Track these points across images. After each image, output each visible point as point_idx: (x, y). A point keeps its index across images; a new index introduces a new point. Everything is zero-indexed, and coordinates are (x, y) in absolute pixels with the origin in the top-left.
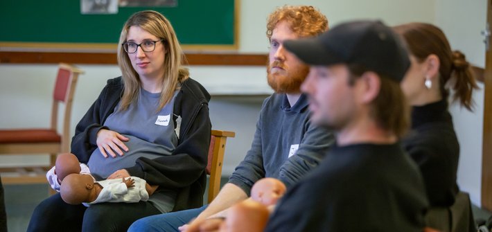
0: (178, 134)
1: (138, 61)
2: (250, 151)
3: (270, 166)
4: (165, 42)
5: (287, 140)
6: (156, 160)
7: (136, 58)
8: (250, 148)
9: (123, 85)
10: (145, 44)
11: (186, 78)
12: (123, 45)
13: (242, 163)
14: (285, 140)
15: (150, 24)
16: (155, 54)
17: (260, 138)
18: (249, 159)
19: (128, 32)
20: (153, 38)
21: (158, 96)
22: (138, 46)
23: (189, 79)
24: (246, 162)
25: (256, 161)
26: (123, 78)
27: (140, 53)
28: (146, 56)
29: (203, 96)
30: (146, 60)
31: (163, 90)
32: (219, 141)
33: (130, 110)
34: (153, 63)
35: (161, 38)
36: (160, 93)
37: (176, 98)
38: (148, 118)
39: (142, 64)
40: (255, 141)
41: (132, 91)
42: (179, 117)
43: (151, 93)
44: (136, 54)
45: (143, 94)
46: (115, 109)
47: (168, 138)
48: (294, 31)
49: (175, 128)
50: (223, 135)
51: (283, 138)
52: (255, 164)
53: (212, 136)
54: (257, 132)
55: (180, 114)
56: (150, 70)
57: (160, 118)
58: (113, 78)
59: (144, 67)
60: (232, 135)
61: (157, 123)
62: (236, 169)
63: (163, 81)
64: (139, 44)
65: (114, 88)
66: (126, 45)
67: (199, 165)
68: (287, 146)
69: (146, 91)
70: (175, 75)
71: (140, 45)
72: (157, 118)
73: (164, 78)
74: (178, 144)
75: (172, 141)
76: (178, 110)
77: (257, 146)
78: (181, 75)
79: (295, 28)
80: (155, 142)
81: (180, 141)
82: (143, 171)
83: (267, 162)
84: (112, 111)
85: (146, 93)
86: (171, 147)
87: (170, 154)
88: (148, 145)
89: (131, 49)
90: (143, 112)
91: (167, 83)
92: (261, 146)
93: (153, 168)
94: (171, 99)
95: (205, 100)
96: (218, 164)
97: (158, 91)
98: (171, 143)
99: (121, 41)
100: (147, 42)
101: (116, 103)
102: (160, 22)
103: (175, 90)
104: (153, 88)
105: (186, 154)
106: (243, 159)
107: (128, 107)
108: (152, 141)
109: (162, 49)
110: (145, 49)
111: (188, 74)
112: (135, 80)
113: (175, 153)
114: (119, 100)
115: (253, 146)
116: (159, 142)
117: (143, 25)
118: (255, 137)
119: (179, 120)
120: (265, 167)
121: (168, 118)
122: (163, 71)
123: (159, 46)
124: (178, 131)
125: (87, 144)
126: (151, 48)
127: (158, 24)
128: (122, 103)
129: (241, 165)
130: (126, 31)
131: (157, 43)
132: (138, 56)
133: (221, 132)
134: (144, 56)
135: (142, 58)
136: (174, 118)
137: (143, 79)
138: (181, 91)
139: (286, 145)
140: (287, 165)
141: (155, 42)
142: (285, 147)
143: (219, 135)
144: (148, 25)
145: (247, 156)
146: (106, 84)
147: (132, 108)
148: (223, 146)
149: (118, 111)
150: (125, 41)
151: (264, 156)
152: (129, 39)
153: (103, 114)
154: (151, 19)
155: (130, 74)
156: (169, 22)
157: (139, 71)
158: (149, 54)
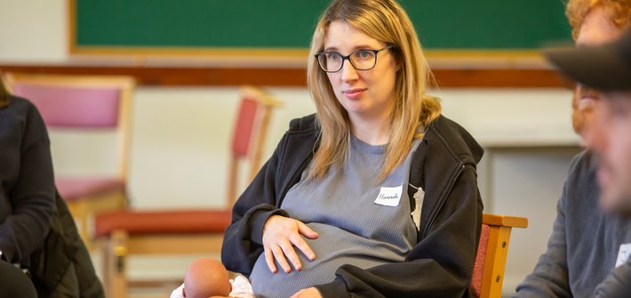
0: (417, 221)
1: (346, 87)
2: (544, 256)
3: (582, 285)
4: (396, 51)
5: (613, 237)
6: (374, 271)
7: (341, 81)
8: (544, 249)
9: (319, 129)
10: (358, 55)
11: (434, 115)
12: (316, 56)
13: (529, 278)
14: (610, 237)
15: (368, 17)
16: (377, 74)
17: (564, 230)
18: (541, 270)
19: (326, 32)
20: (373, 44)
21: (382, 151)
22: (344, 58)
23: (441, 117)
24: (537, 276)
25: (557, 275)
26: (319, 117)
27: (348, 71)
28: (360, 77)
29: (468, 150)
30: (359, 86)
31: (391, 137)
32: (496, 236)
33: (330, 178)
34: (373, 89)
35: (388, 44)
36: (387, 145)
37: (416, 155)
38: (363, 192)
39: (353, 92)
40: (554, 237)
41: (335, 139)
42: (420, 189)
43: (369, 145)
44: (341, 75)
45: (354, 147)
46: (303, 175)
47: (398, 229)
48: (618, 26)
49: (412, 210)
50: (504, 223)
51: (607, 232)
52: (553, 281)
53: (484, 226)
54: (558, 219)
55: (422, 184)
56: (367, 102)
57: (385, 191)
58: (301, 116)
59: (356, 99)
60: (523, 223)
61: (378, 201)
62: (518, 289)
63: (392, 123)
64: (346, 55)
65: (302, 135)
66: (323, 55)
67: (456, 281)
68: (614, 246)
69: (359, 141)
70: (414, 110)
71: (348, 58)
72: (378, 192)
73: (393, 117)
74: (418, 241)
75: (406, 235)
76: (418, 177)
77: (557, 246)
78: (426, 111)
79: (618, 21)
80: (374, 237)
81: (420, 235)
82: (349, 291)
83: (577, 276)
84: (297, 179)
85: (358, 145)
86: (404, 246)
87: (403, 259)
88: (360, 243)
89: (332, 65)
90: (354, 179)
91: (400, 125)
92: (565, 246)
93: (368, 287)
94: (405, 157)
95: (471, 159)
96: (494, 278)
97: (383, 142)
98: (404, 238)
99: (314, 49)
100: (362, 52)
101: (305, 164)
102: (387, 12)
103: (414, 139)
104: (372, 135)
105: (431, 260)
106: (531, 271)
107: (327, 170)
108: (369, 235)
109: (391, 63)
110: (358, 65)
111: (437, 108)
112: (340, 120)
113: (411, 257)
114: (311, 157)
115: (550, 245)
116: (381, 236)
117: (353, 19)
118: (556, 228)
119: (420, 195)
120: (573, 287)
121: (398, 191)
122: (393, 104)
123: (385, 58)
124: (417, 215)
125: (248, 242)
126: (367, 63)
127: (382, 17)
128: (317, 163)
129: (527, 283)
130: (322, 30)
131: (379, 54)
132: (343, 78)
133: (499, 219)
134: (356, 77)
135: (352, 82)
136: (411, 192)
137: (354, 118)
138: (425, 141)
139: (611, 244)
140: (608, 283)
141: (376, 52)
142: (610, 249)
143: (497, 224)
144: (362, 20)
145: (538, 265)
146: (287, 128)
147: (334, 172)
148: (504, 244)
149: (309, 177)
150: (322, 50)
151: (571, 264)
152: (329, 45)
153: (281, 185)
154: (369, 8)
155: (331, 110)
156: (403, 12)
157: (348, 105)
158: (366, 75)
